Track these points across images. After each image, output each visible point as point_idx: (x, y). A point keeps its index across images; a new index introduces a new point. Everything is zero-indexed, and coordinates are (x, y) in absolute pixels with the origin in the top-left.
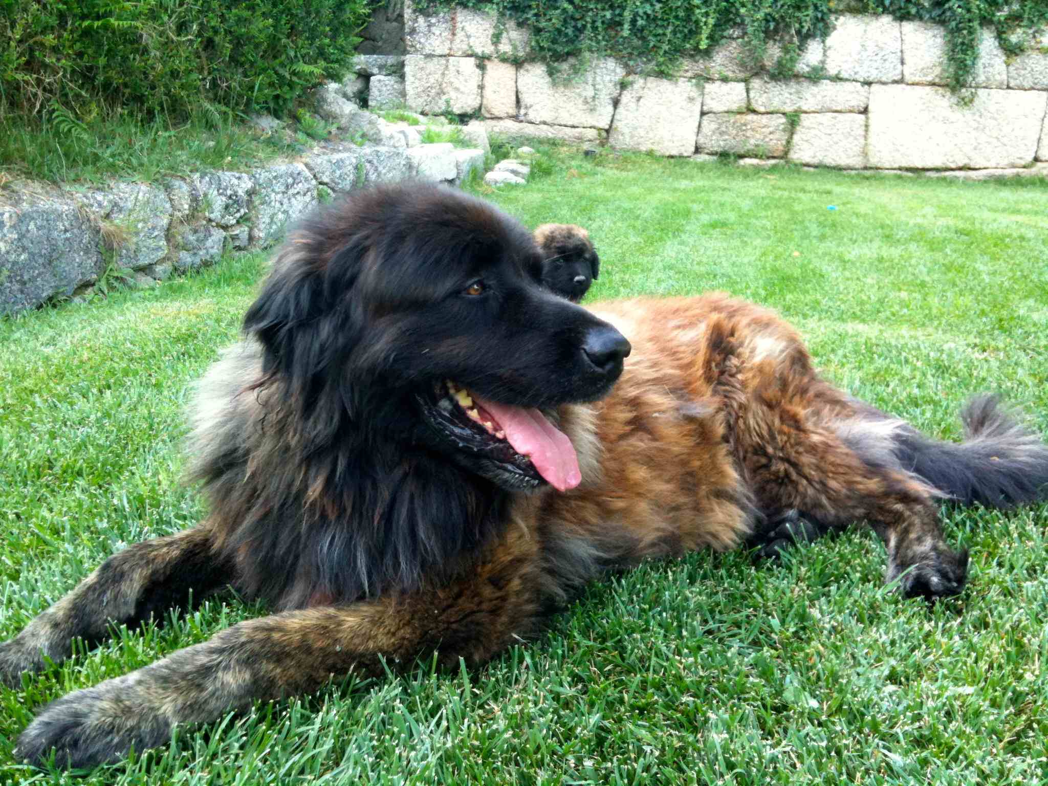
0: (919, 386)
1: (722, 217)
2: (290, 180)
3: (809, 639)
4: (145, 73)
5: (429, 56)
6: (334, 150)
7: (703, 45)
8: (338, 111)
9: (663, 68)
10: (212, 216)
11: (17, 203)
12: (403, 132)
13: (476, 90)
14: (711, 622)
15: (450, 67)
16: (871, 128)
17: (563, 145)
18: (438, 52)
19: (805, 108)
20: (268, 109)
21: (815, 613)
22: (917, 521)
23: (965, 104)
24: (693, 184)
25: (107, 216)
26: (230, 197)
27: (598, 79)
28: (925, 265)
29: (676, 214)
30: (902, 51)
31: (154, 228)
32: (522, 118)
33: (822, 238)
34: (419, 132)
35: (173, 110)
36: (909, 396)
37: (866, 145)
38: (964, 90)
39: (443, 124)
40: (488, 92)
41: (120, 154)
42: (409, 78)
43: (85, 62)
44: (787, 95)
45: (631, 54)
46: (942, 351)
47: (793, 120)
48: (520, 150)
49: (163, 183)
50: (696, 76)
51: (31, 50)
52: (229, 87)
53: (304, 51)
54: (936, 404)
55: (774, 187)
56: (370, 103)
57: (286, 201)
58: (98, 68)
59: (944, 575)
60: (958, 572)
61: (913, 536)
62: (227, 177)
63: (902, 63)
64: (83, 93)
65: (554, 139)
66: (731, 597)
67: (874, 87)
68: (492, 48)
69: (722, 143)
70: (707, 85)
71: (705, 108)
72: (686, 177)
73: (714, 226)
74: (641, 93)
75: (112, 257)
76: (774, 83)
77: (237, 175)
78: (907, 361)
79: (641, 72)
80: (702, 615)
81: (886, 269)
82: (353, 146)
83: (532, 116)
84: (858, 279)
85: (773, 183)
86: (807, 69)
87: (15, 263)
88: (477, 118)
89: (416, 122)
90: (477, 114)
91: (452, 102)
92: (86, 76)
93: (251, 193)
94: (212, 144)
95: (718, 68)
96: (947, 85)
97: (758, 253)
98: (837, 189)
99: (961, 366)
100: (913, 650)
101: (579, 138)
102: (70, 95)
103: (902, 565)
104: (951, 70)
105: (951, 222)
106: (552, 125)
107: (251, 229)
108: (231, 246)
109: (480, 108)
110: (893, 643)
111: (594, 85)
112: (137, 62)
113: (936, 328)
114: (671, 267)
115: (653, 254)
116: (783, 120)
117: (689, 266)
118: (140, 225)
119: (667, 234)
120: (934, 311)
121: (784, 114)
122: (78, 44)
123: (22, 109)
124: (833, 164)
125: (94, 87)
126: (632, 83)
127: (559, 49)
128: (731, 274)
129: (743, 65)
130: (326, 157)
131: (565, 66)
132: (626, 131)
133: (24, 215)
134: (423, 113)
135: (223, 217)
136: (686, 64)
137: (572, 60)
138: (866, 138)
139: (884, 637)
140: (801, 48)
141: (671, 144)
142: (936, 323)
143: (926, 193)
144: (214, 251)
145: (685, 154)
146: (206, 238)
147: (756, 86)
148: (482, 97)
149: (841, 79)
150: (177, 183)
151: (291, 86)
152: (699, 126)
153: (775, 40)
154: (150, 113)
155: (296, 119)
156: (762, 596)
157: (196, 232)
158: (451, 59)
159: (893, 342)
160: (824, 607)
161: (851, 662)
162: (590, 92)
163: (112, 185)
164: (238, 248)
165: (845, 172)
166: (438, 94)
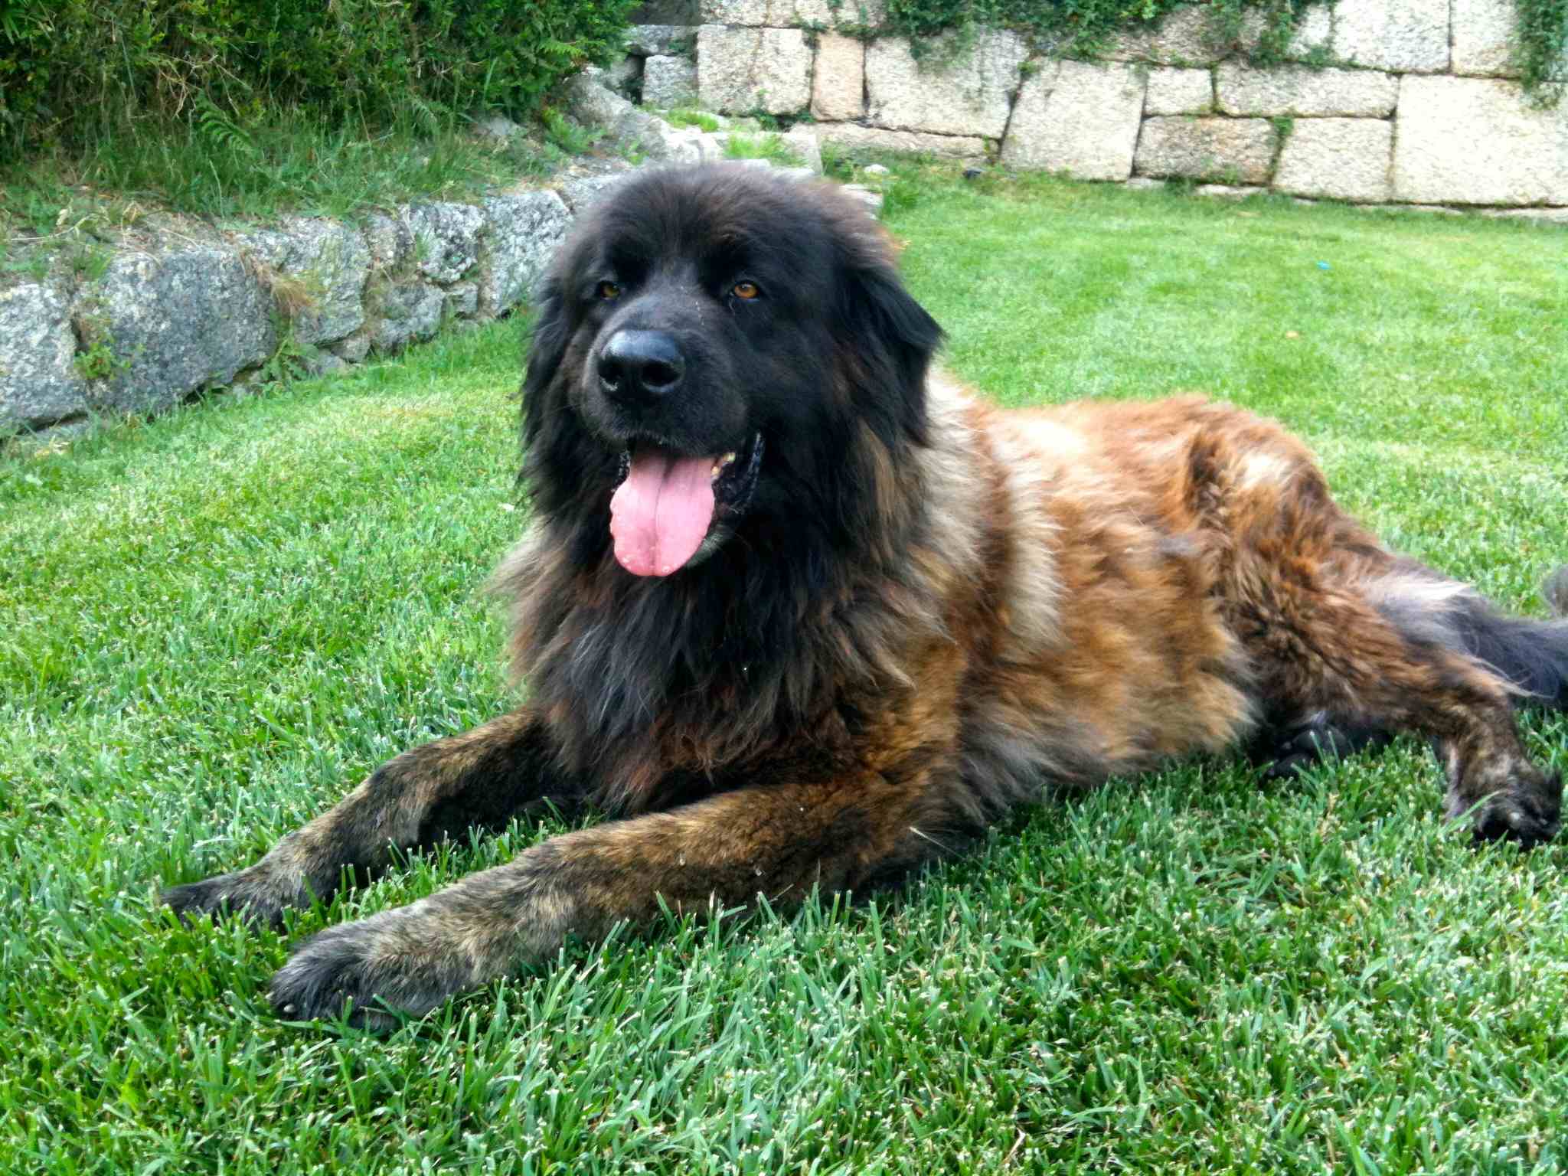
0: (1487, 538)
1: (1176, 276)
2: (537, 216)
3: (1346, 895)
4: (330, 55)
5: (734, 27)
6: (600, 171)
7: (1148, 14)
8: (604, 111)
9: (1086, 47)
10: (427, 268)
11: (154, 248)
12: (696, 143)
13: (801, 77)
14: (1206, 867)
15: (766, 43)
16: (1400, 143)
17: (932, 162)
18: (748, 20)
19: (1300, 110)
20: (505, 111)
21: (1351, 856)
22: (1487, 730)
23: (1545, 106)
24: (1129, 223)
25: (281, 268)
26: (452, 241)
27: (988, 63)
28: (1485, 355)
29: (1107, 269)
30: (1450, 26)
31: (345, 286)
32: (871, 121)
33: (1330, 311)
34: (719, 142)
35: (369, 109)
36: (1473, 550)
37: (1392, 167)
38: (1543, 86)
39: (753, 130)
40: (821, 80)
41: (297, 176)
42: (704, 60)
43: (247, 38)
44: (1273, 90)
45: (1038, 25)
46: (1519, 487)
47: (1282, 128)
48: (868, 170)
49: (357, 218)
50: (1137, 59)
51: (172, 22)
52: (449, 76)
53: (556, 21)
54: (1515, 563)
55: (1252, 230)
56: (645, 97)
57: (529, 245)
58: (266, 48)
59: (1529, 810)
60: (1549, 804)
61: (1483, 753)
62: (448, 209)
63: (1450, 43)
64: (245, 85)
65: (918, 153)
66: (1233, 832)
67: (1407, 80)
68: (829, 15)
69: (1172, 161)
70: (1152, 74)
71: (1149, 108)
72: (1117, 214)
73: (1166, 289)
74: (1050, 85)
75: (287, 328)
76: (1253, 72)
77: (463, 207)
78: (1469, 502)
79: (1053, 52)
80: (1194, 858)
81: (1427, 360)
82: (626, 164)
83: (886, 117)
84: (1387, 374)
85: (1248, 223)
86: (1305, 51)
87: (152, 335)
88: (804, 121)
89: (713, 128)
90: (803, 115)
91: (767, 96)
92: (248, 60)
93: (480, 234)
94: (426, 160)
95: (1170, 47)
96: (1518, 78)
97: (1235, 333)
98: (1347, 235)
99: (1548, 508)
100: (1491, 911)
101: (955, 153)
102: (226, 87)
103: (1470, 796)
104: (1525, 54)
105: (1520, 288)
106: (914, 132)
107: (480, 288)
108: (451, 315)
109: (809, 106)
110: (1464, 900)
111: (981, 72)
112: (320, 38)
113: (1508, 452)
114: (1106, 353)
115: (1078, 332)
116: (1267, 128)
117: (1133, 352)
118: (327, 282)
119: (1096, 303)
120: (1504, 426)
121: (1268, 118)
122: (238, 13)
123: (157, 107)
124: (1341, 195)
125: (258, 74)
126: (1038, 69)
127: (930, 16)
128: (1197, 364)
129: (1207, 43)
130: (587, 181)
131: (937, 43)
132: (1028, 141)
133: (165, 265)
134: (724, 113)
135: (442, 269)
136: (1121, 40)
137: (949, 34)
138: (1391, 156)
139: (1452, 892)
140: (1298, 18)
141: (1095, 162)
142: (1507, 444)
143: (1483, 242)
144: (428, 320)
145: (1117, 178)
146: (417, 300)
147: (1227, 75)
148: (812, 89)
149: (1356, 67)
150: (378, 219)
151: (537, 73)
152: (1139, 135)
153: (1257, 6)
154: (338, 115)
155: (543, 123)
156: (1277, 833)
157: (403, 291)
158: (767, 31)
159: (1447, 471)
160: (1366, 850)
161: (1407, 925)
162: (974, 83)
163: (287, 221)
164: (462, 316)
165: (1358, 208)
166: (747, 84)
